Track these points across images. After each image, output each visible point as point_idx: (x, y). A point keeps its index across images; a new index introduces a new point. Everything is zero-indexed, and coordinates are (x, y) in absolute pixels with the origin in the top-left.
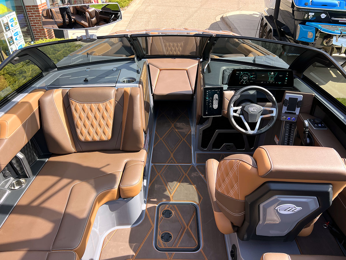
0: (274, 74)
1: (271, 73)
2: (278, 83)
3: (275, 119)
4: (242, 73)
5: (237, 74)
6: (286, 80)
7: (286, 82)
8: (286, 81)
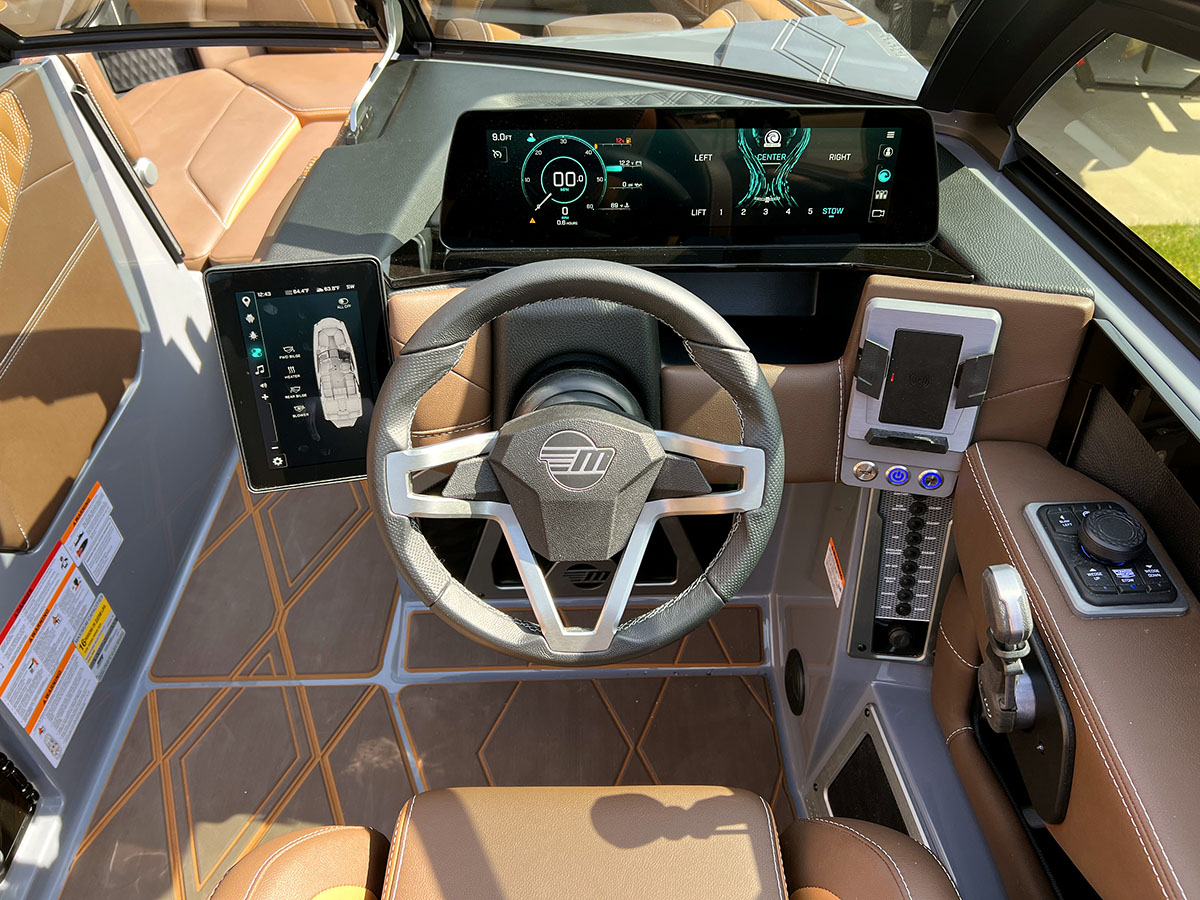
0: (785, 148)
1: (762, 135)
2: (818, 211)
3: (759, 534)
4: (531, 139)
5: (496, 153)
6: (881, 186)
7: (879, 204)
8: (881, 195)
